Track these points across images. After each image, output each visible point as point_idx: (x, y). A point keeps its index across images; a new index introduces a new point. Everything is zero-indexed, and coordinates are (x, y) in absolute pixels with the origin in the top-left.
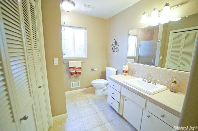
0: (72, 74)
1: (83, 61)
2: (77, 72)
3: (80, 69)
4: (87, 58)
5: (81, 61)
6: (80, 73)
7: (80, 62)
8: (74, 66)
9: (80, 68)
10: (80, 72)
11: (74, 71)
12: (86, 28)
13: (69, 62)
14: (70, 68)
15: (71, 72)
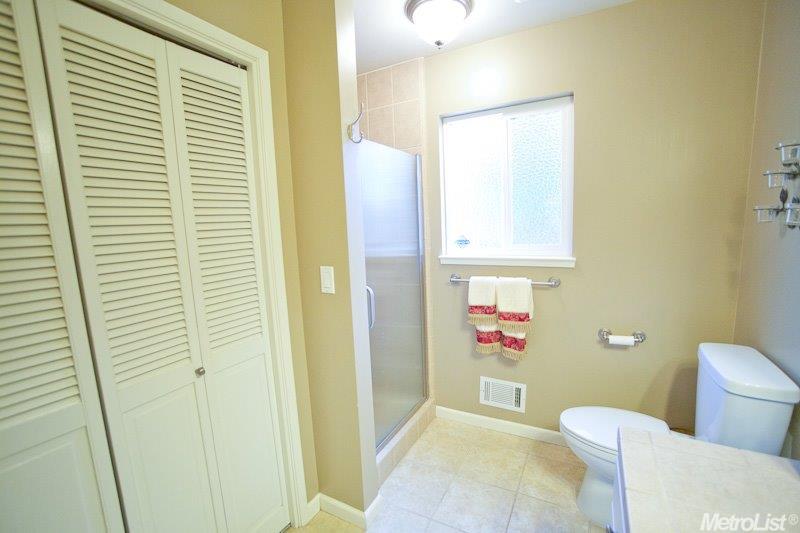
0: (481, 338)
1: (547, 280)
2: (507, 333)
3: (521, 320)
4: (573, 265)
5: (530, 281)
6: (518, 344)
7: (525, 283)
8: (491, 303)
9: (522, 318)
10: (521, 336)
11: (493, 328)
12: (572, 95)
13: (473, 279)
14: (473, 309)
15: (479, 328)
